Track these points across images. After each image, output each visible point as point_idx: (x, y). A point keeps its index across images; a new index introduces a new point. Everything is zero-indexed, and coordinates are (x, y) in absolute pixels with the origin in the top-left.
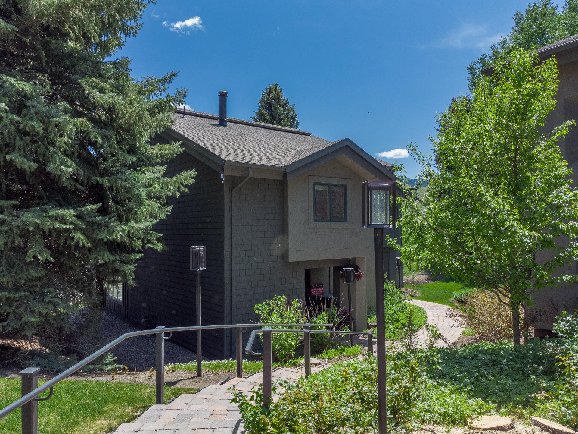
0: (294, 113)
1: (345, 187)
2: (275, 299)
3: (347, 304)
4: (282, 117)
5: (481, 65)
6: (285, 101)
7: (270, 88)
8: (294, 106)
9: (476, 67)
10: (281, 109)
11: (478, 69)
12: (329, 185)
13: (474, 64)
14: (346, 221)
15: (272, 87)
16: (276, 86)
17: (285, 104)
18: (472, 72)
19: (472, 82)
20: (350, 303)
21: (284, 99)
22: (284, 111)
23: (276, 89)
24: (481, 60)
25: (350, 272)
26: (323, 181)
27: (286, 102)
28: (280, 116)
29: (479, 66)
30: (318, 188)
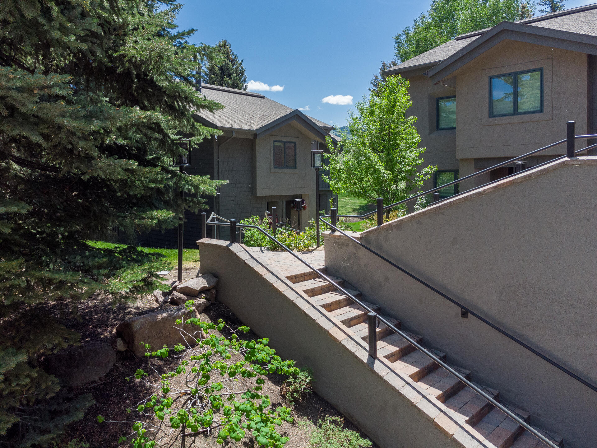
0: (242, 68)
1: (295, 143)
2: (252, 218)
3: (297, 223)
4: (231, 71)
5: (405, 36)
6: (233, 57)
7: (220, 44)
8: (242, 62)
9: (401, 38)
10: (231, 64)
11: (403, 39)
12: (284, 143)
13: (400, 35)
14: (295, 168)
15: (221, 43)
16: (225, 42)
17: (234, 60)
18: (397, 42)
19: (397, 51)
20: (299, 222)
21: (233, 54)
22: (233, 65)
23: (225, 44)
24: (405, 32)
25: (299, 201)
26: (280, 139)
27: (235, 57)
28: (229, 71)
29: (403, 37)
30: (277, 144)
